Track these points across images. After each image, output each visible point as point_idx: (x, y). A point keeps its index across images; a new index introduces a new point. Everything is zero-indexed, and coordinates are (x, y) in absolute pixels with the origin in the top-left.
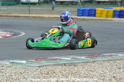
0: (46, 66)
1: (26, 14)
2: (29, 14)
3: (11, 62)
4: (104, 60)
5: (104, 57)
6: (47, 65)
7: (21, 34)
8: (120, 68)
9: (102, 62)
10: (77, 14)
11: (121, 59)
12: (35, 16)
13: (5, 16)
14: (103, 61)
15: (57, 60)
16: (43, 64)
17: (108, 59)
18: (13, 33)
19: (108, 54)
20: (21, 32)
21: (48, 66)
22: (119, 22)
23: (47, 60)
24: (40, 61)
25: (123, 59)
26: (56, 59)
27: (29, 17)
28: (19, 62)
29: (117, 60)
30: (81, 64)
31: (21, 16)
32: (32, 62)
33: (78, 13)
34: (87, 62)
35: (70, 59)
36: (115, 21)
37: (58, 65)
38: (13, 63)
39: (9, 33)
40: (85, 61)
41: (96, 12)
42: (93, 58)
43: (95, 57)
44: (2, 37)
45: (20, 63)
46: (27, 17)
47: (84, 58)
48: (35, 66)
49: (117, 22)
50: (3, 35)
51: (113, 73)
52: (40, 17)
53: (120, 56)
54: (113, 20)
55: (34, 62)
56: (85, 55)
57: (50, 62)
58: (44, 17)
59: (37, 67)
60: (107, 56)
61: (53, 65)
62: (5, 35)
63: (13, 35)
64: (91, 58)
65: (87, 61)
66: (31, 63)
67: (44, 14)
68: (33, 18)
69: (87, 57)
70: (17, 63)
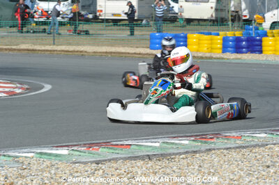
0: (110, 160)
1: (47, 45)
2: (54, 44)
3: (37, 153)
4: (228, 146)
5: (228, 139)
6: (113, 159)
7: (43, 87)
8: (268, 167)
9: (225, 151)
10: (148, 46)
11: (263, 146)
12: (66, 49)
13: (6, 49)
14: (227, 149)
15: (132, 147)
16: (104, 157)
17: (237, 145)
18: (26, 87)
19: (234, 134)
20: (43, 84)
21: (116, 160)
22: (237, 61)
23: (112, 148)
24: (98, 150)
25: (267, 145)
26: (130, 145)
27: (54, 51)
28: (54, 152)
29: (255, 146)
30: (181, 157)
31: (39, 50)
32: (80, 151)
33: (151, 43)
34: (195, 152)
35: (157, 145)
36: (228, 61)
37: (136, 158)
38: (41, 153)
39: (19, 85)
40: (190, 150)
41: (188, 40)
42: (206, 143)
43: (210, 141)
44: (5, 95)
45: (57, 155)
46: (51, 51)
47: (186, 142)
48: (89, 162)
49: (233, 61)
50: (7, 90)
51: (257, 178)
52: (77, 51)
53: (260, 138)
54: (223, 59)
55: (85, 152)
56: (187, 137)
57: (117, 151)
58: (86, 52)
59: (92, 162)
60: (234, 137)
61: (125, 159)
62: (12, 90)
64: (201, 142)
65: (195, 150)
66: (78, 153)
67: (84, 45)
68: (63, 53)
69: (193, 140)
70: (50, 155)
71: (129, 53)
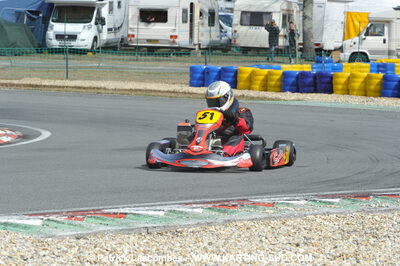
0: (95, 234)
2: (67, 77)
4: (253, 216)
5: (255, 208)
6: (99, 232)
7: (39, 135)
8: (298, 245)
9: (250, 223)
10: (188, 82)
11: (299, 216)
14: (253, 220)
15: (128, 216)
16: (88, 230)
17: (266, 215)
19: (266, 200)
20: (39, 130)
22: (296, 103)
23: (100, 218)
24: (82, 220)
25: (305, 215)
26: (126, 214)
27: (64, 87)
30: (191, 230)
31: (45, 86)
32: (58, 222)
33: (192, 78)
35: (162, 214)
36: (285, 103)
37: (130, 231)
38: (6, 224)
39: (8, 132)
40: (203, 221)
42: (225, 212)
43: (231, 209)
45: (26, 227)
46: (60, 87)
47: (201, 211)
48: (67, 236)
49: (292, 103)
53: (298, 206)
54: (279, 100)
55: (64, 223)
57: (106, 222)
58: (105, 89)
60: (264, 204)
61: (116, 232)
63: (19, 137)
64: (219, 211)
66: (55, 224)
67: (106, 79)
68: (74, 90)
69: (210, 208)
70: (17, 226)
71: (159, 91)
